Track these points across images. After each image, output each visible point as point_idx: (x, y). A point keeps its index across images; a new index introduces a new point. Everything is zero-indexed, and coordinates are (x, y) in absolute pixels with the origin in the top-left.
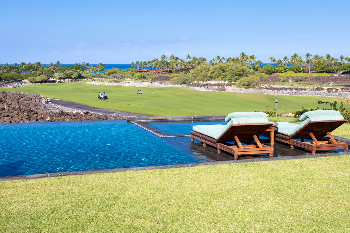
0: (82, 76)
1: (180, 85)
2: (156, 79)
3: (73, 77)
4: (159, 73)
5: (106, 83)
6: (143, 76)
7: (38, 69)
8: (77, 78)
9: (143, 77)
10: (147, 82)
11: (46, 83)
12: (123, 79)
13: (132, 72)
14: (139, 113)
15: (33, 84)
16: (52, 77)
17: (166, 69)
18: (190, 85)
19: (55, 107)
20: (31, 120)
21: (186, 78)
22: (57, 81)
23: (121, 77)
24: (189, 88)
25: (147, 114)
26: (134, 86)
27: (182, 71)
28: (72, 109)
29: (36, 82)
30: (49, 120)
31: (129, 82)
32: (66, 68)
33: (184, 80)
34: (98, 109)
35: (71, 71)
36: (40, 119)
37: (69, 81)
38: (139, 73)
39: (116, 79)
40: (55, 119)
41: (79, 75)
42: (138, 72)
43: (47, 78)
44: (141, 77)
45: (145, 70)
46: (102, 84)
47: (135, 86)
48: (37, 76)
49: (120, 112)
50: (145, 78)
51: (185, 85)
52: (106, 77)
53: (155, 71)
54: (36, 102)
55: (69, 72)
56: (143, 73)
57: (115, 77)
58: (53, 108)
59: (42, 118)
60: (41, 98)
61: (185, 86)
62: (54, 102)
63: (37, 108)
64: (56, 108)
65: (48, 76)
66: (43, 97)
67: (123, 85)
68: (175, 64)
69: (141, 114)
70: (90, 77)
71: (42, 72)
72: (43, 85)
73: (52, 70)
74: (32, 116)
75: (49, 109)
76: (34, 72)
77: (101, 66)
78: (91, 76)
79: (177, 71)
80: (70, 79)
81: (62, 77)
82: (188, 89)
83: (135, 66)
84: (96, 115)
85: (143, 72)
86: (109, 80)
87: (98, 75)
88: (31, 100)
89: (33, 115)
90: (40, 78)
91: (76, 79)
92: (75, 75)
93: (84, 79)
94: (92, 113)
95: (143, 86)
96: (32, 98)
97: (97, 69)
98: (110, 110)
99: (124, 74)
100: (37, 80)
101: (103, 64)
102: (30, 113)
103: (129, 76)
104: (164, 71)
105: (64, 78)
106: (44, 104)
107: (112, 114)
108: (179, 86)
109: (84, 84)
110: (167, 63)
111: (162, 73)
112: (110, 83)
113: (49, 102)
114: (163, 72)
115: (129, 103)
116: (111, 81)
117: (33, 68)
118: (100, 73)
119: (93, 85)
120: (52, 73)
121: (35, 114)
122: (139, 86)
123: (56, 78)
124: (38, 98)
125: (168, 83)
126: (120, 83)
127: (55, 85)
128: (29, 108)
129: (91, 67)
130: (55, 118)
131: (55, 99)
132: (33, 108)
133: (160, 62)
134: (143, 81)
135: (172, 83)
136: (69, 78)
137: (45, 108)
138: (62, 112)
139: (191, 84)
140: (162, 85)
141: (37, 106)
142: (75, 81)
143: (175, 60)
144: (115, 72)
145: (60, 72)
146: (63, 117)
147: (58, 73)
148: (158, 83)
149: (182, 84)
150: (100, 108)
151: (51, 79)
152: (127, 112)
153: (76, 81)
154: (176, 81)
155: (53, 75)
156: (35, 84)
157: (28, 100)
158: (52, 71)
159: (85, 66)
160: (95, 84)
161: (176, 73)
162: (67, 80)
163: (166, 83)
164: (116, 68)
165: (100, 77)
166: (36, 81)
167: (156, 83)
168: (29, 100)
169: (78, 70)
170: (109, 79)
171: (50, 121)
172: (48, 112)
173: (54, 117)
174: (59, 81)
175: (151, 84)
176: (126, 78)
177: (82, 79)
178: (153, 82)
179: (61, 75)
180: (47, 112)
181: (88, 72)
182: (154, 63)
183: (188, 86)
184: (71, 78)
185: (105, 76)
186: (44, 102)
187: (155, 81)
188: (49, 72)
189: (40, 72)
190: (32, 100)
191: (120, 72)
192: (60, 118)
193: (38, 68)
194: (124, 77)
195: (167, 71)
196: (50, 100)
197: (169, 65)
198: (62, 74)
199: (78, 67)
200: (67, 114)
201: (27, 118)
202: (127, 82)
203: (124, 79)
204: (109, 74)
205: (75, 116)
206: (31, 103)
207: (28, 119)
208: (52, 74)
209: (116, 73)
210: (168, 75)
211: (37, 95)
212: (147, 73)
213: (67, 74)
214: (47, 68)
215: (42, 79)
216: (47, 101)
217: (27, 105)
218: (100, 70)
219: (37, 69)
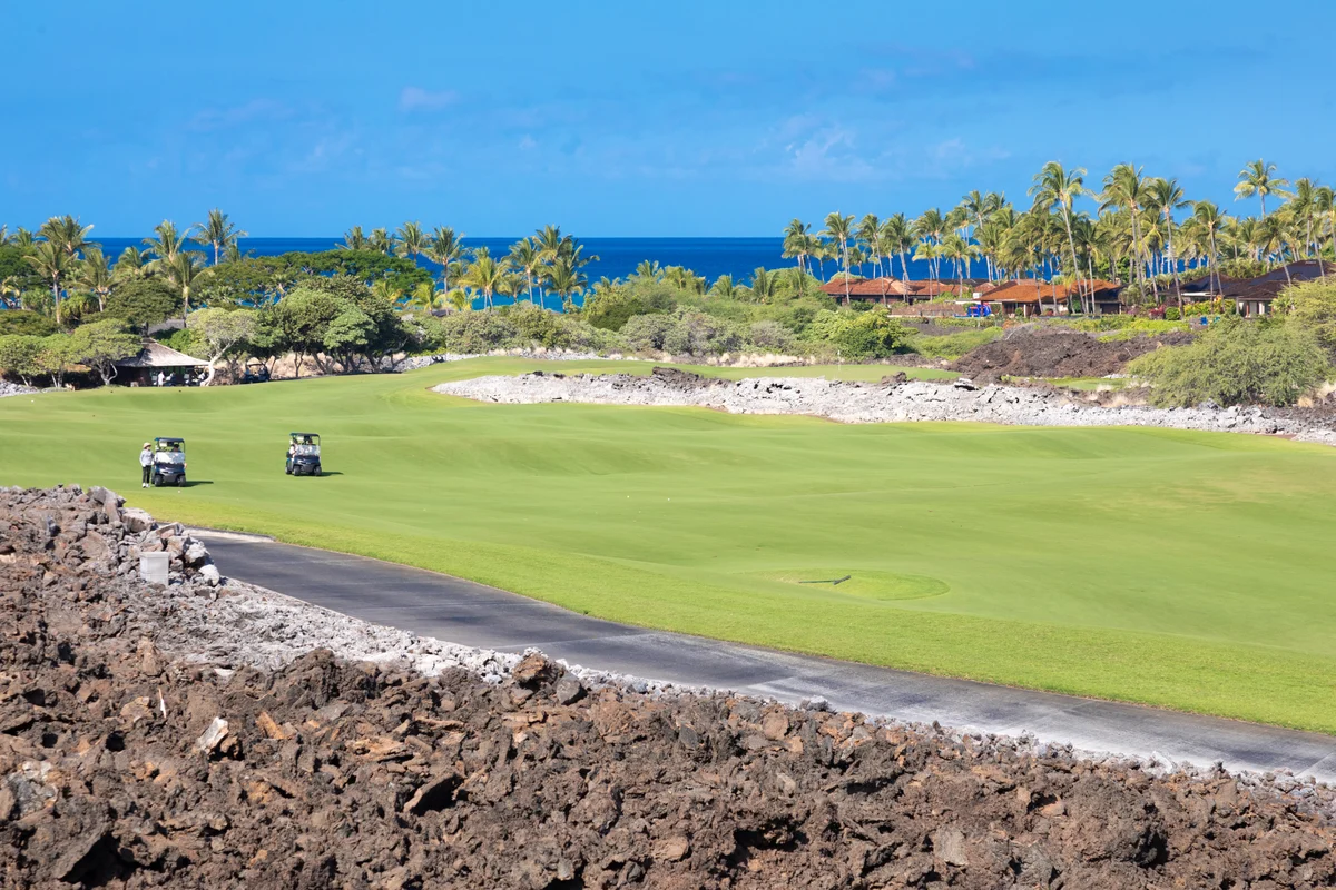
0: (402, 335)
1: (1212, 413)
2: (992, 363)
3: (331, 338)
4: (1009, 307)
5: (601, 392)
6: (882, 333)
7: (61, 274)
8: (361, 349)
9: (888, 341)
10: (934, 387)
11: (122, 389)
12: (726, 356)
13: (798, 304)
14: (991, 676)
15: (27, 392)
16: (164, 335)
17: (1067, 280)
18: (1300, 412)
19: (257, 616)
20: (62, 738)
21: (1262, 352)
22: (211, 367)
23: (710, 337)
24: (1288, 437)
25: (1072, 693)
26: (825, 417)
27: (1203, 299)
28: (405, 636)
29: (43, 381)
30: (224, 748)
31: (788, 382)
32: (274, 268)
33: (1249, 374)
34: (626, 639)
35: (320, 294)
36: (139, 734)
37: (304, 371)
38: (846, 309)
39: (666, 359)
40: (277, 734)
41: (379, 324)
42: (840, 300)
43: (127, 349)
44: (871, 345)
45: (899, 287)
46: (565, 397)
47: (835, 416)
48: (53, 330)
49: (825, 671)
50: (903, 350)
51: (1257, 410)
52: (590, 344)
53: (976, 295)
54: (89, 565)
55: (299, 298)
56: (882, 307)
57: (662, 339)
58: (237, 624)
59: (153, 726)
60: (134, 528)
61: (1257, 420)
62: (239, 561)
63: (96, 624)
64: (261, 624)
65: (134, 330)
66: (145, 518)
67: (733, 410)
68: (1147, 240)
69: (1014, 688)
70: (465, 341)
71: (92, 302)
72: (99, 401)
73: (171, 281)
74: (63, 695)
75: (204, 634)
76: (28, 302)
77: (553, 253)
78: (468, 333)
79: (1165, 298)
80: (306, 357)
81: (251, 337)
82: (1276, 443)
83: (819, 254)
84: (620, 697)
85: (877, 298)
86: (614, 364)
87: (527, 322)
88: (50, 546)
89: (74, 690)
90: (75, 346)
91: (356, 357)
92: (350, 320)
93: (416, 360)
94: (581, 671)
95: (901, 416)
96: (56, 531)
97: (516, 276)
98: (732, 643)
99: (732, 315)
100: (52, 365)
101: (562, 236)
102: (46, 669)
103: (775, 330)
104: (1056, 294)
105: (262, 344)
106: (155, 580)
107: (762, 690)
108: (1204, 419)
109: (420, 393)
110: (1082, 231)
111: (1034, 309)
112: (625, 394)
113: (200, 562)
114: (1048, 300)
115: (834, 566)
116: (635, 371)
117: (25, 270)
118: (546, 312)
119: (497, 408)
120: (168, 304)
121: (94, 682)
122: (866, 415)
123: (203, 346)
124: (107, 528)
125: (1107, 396)
126: (714, 389)
127: (188, 403)
128: (36, 618)
129: (471, 259)
130: (272, 726)
131: (240, 532)
132: (67, 623)
133: (1021, 224)
134: (901, 379)
135: (1141, 392)
136: (299, 348)
137: (172, 621)
138: (330, 665)
139: (1305, 402)
140: (1061, 415)
141: (98, 597)
142: (345, 373)
143: (1152, 205)
144: (659, 304)
145: (226, 300)
146: (334, 710)
147: (216, 304)
148: (1024, 395)
149: (1228, 401)
150: (641, 622)
151: (162, 357)
152: (889, 670)
153: (356, 371)
154: (1180, 381)
155: (173, 321)
156: (37, 392)
157: (19, 544)
158: (165, 291)
159: (425, 252)
160: (505, 398)
161: (1156, 315)
162: (284, 364)
163: (1094, 398)
164: (669, 269)
165: (539, 337)
166: (51, 368)
167: (1009, 391)
168: (29, 551)
169: (370, 280)
170: (613, 357)
171: (230, 753)
172: (197, 656)
173: (265, 717)
174: (220, 373)
175: (971, 405)
176: (744, 345)
177: (399, 356)
178: (986, 382)
179: (243, 322)
180: (191, 657)
181: (445, 299)
182: (965, 230)
183: (1279, 422)
184: (314, 347)
185: (586, 335)
186: (154, 567)
187: (998, 380)
188: (147, 299)
189: (76, 300)
190: (59, 544)
191: (695, 297)
192: (311, 723)
193: (64, 263)
194: (732, 344)
195: (1076, 297)
196: (208, 544)
197: (1101, 243)
198: (248, 313)
199: (373, 263)
200: (371, 685)
201: (23, 719)
202: (765, 382)
203: (735, 360)
204: (613, 318)
205: (436, 699)
206: (49, 577)
207: (38, 728)
208: (169, 314)
209: (671, 308)
210: (1084, 324)
211: (100, 503)
212: (913, 313)
213: (287, 318)
214: (129, 270)
215: (90, 354)
216: (182, 557)
217: (17, 596)
218: (545, 287)
219: (55, 273)
